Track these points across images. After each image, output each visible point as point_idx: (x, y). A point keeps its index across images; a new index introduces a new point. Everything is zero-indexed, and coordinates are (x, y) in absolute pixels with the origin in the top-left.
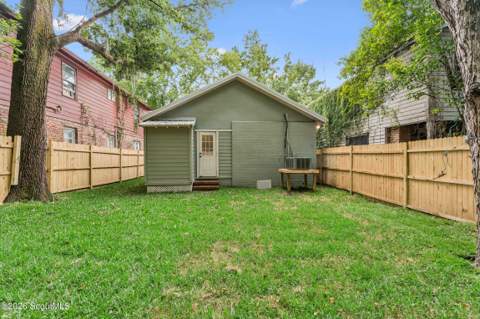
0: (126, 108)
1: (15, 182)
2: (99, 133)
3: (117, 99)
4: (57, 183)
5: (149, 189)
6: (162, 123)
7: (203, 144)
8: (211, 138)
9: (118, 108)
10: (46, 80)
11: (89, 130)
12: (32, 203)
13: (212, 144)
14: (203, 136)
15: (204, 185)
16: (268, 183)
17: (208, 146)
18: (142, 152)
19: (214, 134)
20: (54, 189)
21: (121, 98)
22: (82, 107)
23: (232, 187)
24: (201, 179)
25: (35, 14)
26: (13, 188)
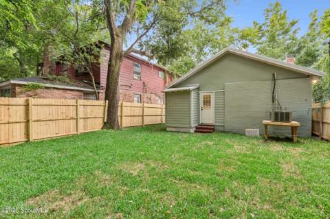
0: (171, 81)
1: (105, 121)
2: (153, 96)
3: (165, 77)
4: (126, 122)
5: (168, 129)
6: (180, 89)
7: (204, 101)
8: (210, 96)
9: (165, 82)
10: (118, 74)
11: (148, 95)
12: (111, 131)
13: (210, 101)
14: (204, 96)
15: (203, 129)
16: (257, 132)
17: (207, 102)
18: (164, 106)
19: (211, 94)
20: (124, 125)
21: (167, 76)
22: (144, 83)
23: (224, 132)
24: (202, 125)
25: (115, 45)
26: (105, 123)
